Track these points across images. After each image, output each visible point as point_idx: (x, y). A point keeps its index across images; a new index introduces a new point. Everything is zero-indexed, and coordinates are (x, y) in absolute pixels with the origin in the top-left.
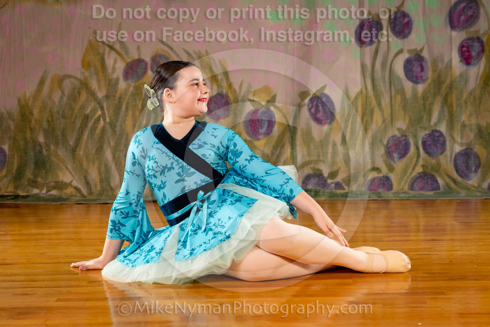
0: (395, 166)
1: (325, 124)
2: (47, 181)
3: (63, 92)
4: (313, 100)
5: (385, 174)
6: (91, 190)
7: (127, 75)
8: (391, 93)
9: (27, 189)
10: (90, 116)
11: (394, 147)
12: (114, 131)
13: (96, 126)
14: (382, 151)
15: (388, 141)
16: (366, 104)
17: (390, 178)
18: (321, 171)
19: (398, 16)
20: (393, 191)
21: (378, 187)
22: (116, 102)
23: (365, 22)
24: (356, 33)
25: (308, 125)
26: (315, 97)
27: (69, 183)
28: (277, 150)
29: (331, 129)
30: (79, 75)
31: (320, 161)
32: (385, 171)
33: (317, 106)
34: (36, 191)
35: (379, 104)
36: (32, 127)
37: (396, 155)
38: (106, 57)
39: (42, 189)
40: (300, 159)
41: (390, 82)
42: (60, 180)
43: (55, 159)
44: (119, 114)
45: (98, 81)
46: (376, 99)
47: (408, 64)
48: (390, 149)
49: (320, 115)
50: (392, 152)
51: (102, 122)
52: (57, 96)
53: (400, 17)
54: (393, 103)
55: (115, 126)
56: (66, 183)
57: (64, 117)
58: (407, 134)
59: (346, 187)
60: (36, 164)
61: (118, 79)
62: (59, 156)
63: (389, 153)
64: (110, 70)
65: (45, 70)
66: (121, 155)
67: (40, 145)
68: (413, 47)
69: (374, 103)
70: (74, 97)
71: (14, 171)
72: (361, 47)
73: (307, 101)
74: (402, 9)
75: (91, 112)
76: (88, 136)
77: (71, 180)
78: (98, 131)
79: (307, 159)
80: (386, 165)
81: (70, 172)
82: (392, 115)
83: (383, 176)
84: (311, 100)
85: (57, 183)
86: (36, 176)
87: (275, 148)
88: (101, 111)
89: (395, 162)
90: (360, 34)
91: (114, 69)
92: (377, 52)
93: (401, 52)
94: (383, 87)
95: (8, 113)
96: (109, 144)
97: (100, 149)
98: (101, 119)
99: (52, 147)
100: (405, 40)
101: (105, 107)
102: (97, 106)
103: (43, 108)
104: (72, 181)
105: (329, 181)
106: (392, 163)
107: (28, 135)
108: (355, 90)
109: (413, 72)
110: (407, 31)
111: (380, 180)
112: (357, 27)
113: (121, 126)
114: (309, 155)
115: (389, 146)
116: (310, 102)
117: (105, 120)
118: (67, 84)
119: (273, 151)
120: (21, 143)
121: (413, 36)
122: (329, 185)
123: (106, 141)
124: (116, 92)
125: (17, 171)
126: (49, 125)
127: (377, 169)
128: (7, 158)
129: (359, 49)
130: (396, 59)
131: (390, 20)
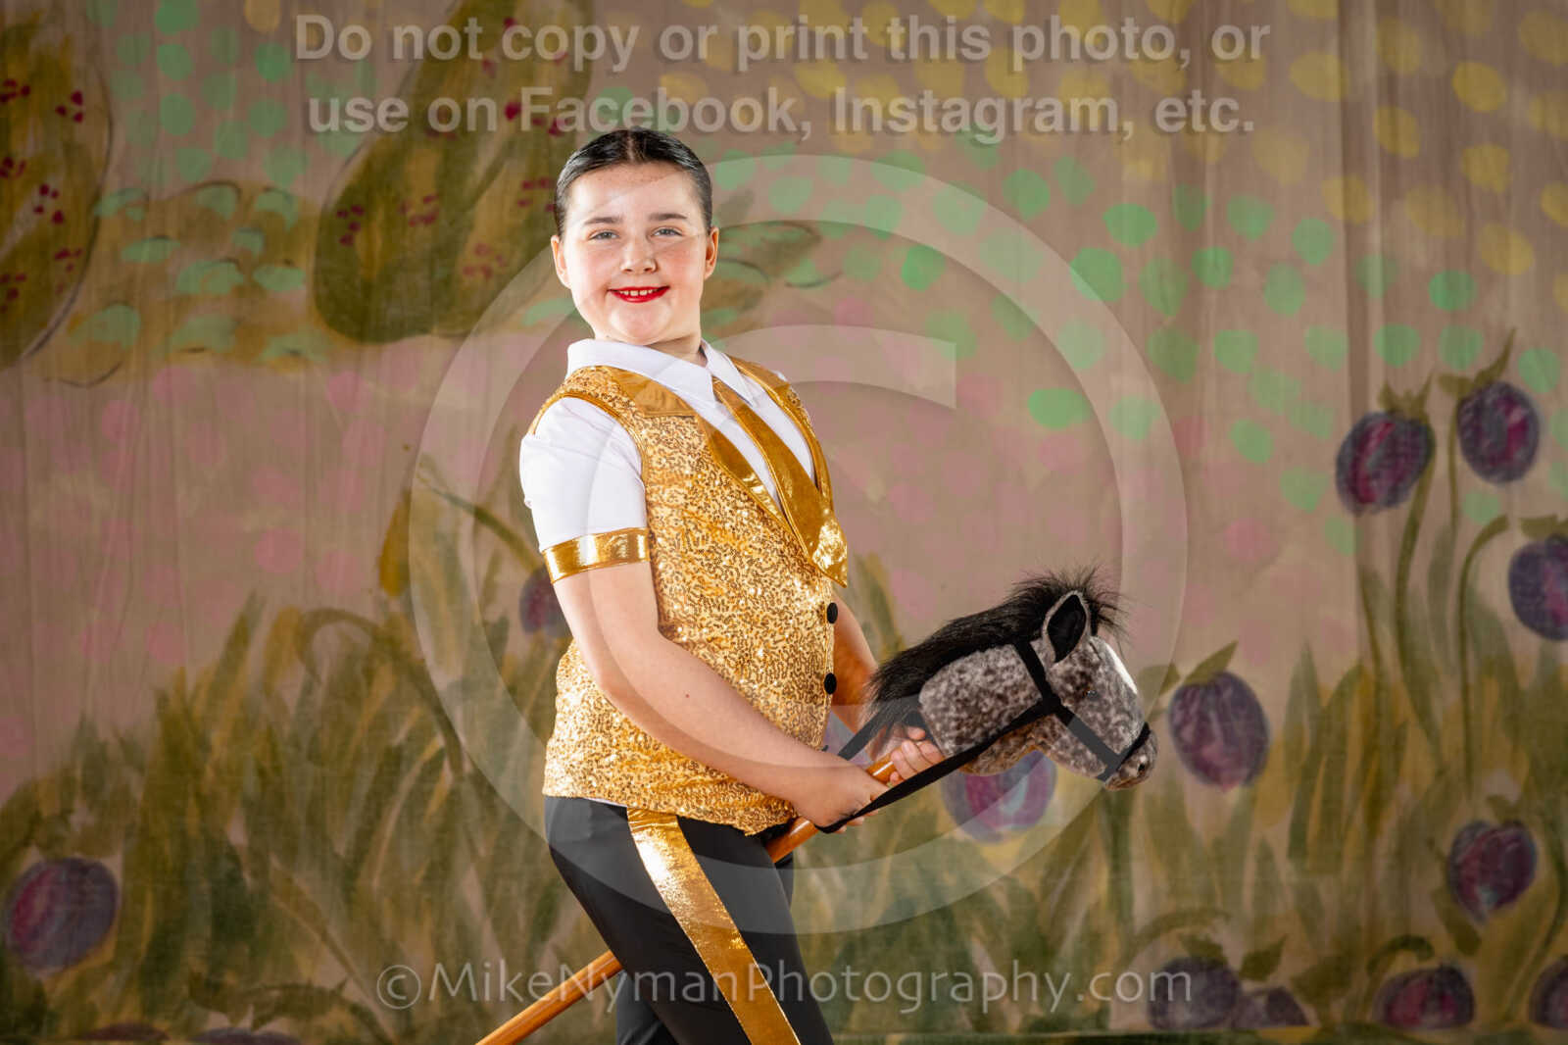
0: (1481, 931)
1: (1232, 781)
2: (257, 985)
3: (312, 671)
4: (1189, 695)
5: (1446, 962)
6: (409, 1015)
7: (535, 611)
8: (1465, 674)
9: (184, 1013)
10: (406, 753)
11: (1476, 864)
12: (489, 807)
13: (427, 787)
14: (1435, 877)
15: (1456, 843)
16: (1378, 715)
17: (1465, 974)
18: (1217, 948)
19: (1489, 401)
20: (1476, 1026)
21: (1423, 1007)
23: (1370, 424)
24: (1340, 463)
25: (1172, 786)
26: (1196, 687)
27: (333, 992)
28: (1060, 875)
29: (1251, 801)
30: (367, 611)
31: (1216, 913)
32: (1444, 947)
33: (1203, 718)
34: (216, 1019)
35: (1423, 713)
36: (205, 791)
37: (1484, 895)
39: (238, 1016)
40: (1142, 909)
41: (1462, 636)
42: (303, 981)
43: (282, 905)
46: (1412, 693)
47: (1525, 573)
48: (1464, 872)
49: (1212, 751)
50: (1471, 880)
51: (447, 775)
52: (291, 686)
53: (1496, 404)
54: (1472, 707)
55: (492, 790)
56: (321, 992)
57: (314, 756)
58: (1522, 817)
59: (1310, 1012)
60: (219, 923)
61: (503, 626)
62: (300, 893)
63: (1460, 887)
64: (476, 595)
65: (253, 596)
66: (515, 888)
67: (233, 855)
68: (1542, 510)
69: (1405, 708)
70: (351, 687)
71: (143, 947)
72: (1357, 512)
73: (1167, 699)
74: (1504, 378)
75: (409, 739)
76: (399, 823)
77: (339, 979)
78: (434, 805)
79: (1168, 906)
80: (1448, 928)
81: (334, 949)
82: (1468, 749)
83: (1441, 970)
84: (1182, 695)
85: (291, 989)
86: (217, 966)
87: (1054, 870)
88: (446, 736)
89: (1480, 918)
90: (1356, 463)
91: (489, 591)
92: (1413, 528)
93: (1498, 526)
94: (1438, 653)
95: (122, 743)
96: (473, 851)
97: (440, 871)
98: (446, 764)
99: (275, 863)
100: (1515, 485)
102: (432, 718)
103: (244, 727)
104: (341, 986)
105: (1248, 986)
106: (1472, 919)
107: (192, 822)
108: (1336, 665)
109: (1544, 597)
110: (1519, 455)
111: (1430, 981)
112: (1343, 445)
114: (1175, 891)
115: (1459, 859)
116: (1179, 702)
117: (457, 767)
118: (328, 642)
119: (1049, 880)
120: (168, 848)
121: (1542, 472)
122: (1248, 1001)
123: (464, 845)
125: (151, 947)
126: (264, 789)
127: (1418, 944)
128: (119, 901)
129: (1349, 520)
130: (1481, 552)
131: (1459, 418)
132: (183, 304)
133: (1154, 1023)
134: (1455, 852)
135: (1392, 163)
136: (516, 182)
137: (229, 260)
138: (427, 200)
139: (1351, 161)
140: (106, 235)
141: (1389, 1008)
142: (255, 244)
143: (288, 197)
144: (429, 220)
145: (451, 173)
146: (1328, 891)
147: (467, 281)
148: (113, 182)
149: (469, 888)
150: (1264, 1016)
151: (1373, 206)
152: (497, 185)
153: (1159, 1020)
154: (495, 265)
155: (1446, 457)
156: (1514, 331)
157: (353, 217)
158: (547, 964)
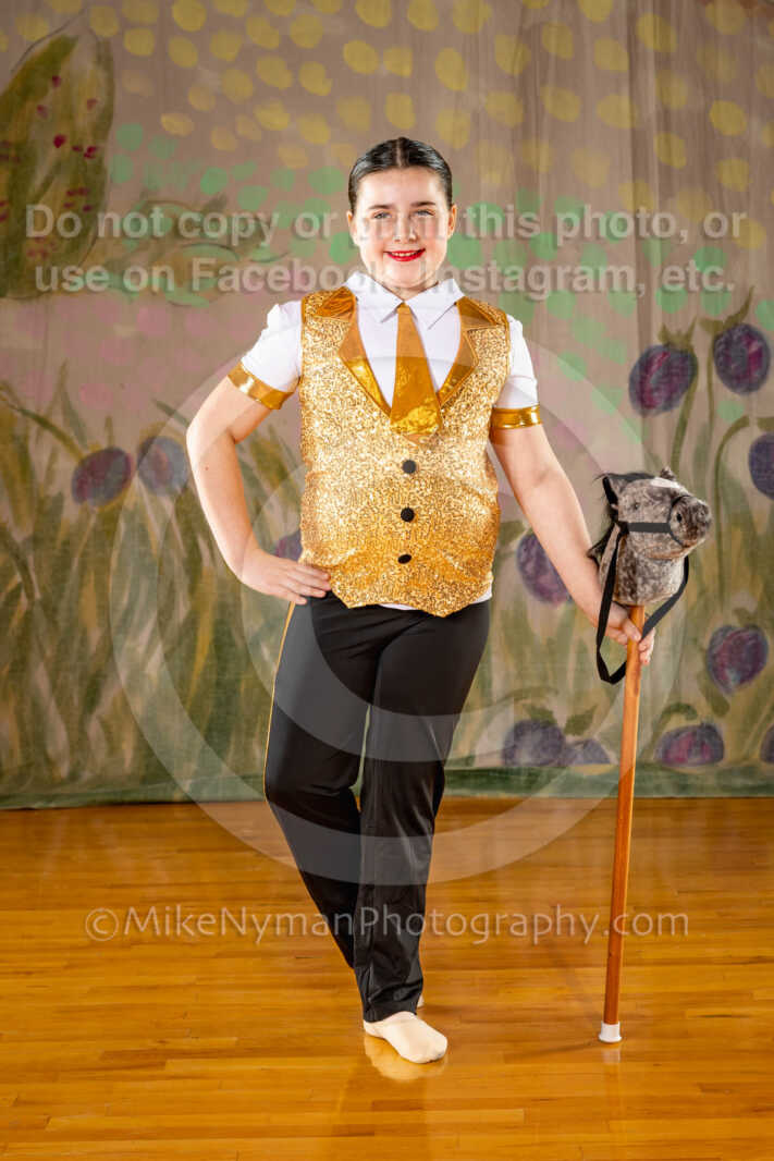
0: (728, 698)
1: (560, 599)
4: (530, 542)
5: (705, 720)
7: (81, 488)
8: (718, 525)
11: (725, 654)
12: (55, 623)
13: (10, 610)
14: (698, 664)
15: (712, 641)
17: (718, 729)
18: (551, 713)
19: (735, 338)
20: (722, 764)
21: (689, 751)
22: (57, 552)
23: (651, 355)
24: (632, 380)
25: (518, 603)
29: (574, 613)
31: (549, 689)
32: (704, 712)
33: (540, 557)
37: (731, 676)
38: (31, 445)
40: (499, 686)
41: (717, 498)
44: (64, 580)
45: (14, 502)
47: (760, 450)
48: (718, 660)
49: (545, 580)
50: (723, 665)
51: (24, 601)
53: (740, 338)
54: (724, 549)
55: (55, 610)
58: (758, 624)
59: (612, 755)
61: (59, 499)
63: (715, 670)
64: (40, 476)
66: (71, 678)
68: (772, 412)
72: (644, 415)
73: (515, 544)
74: (745, 321)
78: (15, 622)
79: (516, 685)
80: (707, 698)
82: (721, 576)
83: (702, 724)
84: (525, 542)
88: (22, 575)
89: (728, 691)
90: (643, 380)
91: (50, 473)
92: (683, 425)
93: (742, 423)
96: (42, 652)
97: (20, 667)
100: (754, 395)
101: (31, 567)
102: (14, 563)
105: (570, 739)
106: (723, 693)
109: (773, 471)
110: (756, 374)
111: (694, 734)
112: (635, 367)
113: (70, 610)
114: (521, 675)
115: (715, 652)
116: (524, 547)
117: (30, 596)
121: (773, 385)
122: (569, 749)
123: (35, 647)
124: (56, 528)
127: (685, 709)
129: (638, 419)
130: (730, 441)
131: (714, 348)
133: (504, 763)
134: (711, 648)
135: (666, 171)
136: (63, 190)
138: (2, 204)
139: (638, 170)
141: (666, 752)
145: (16, 186)
147: (30, 260)
150: (580, 757)
151: (654, 202)
152: (49, 193)
153: (509, 761)
154: (49, 250)
155: (706, 377)
156: (752, 288)
158: (94, 728)
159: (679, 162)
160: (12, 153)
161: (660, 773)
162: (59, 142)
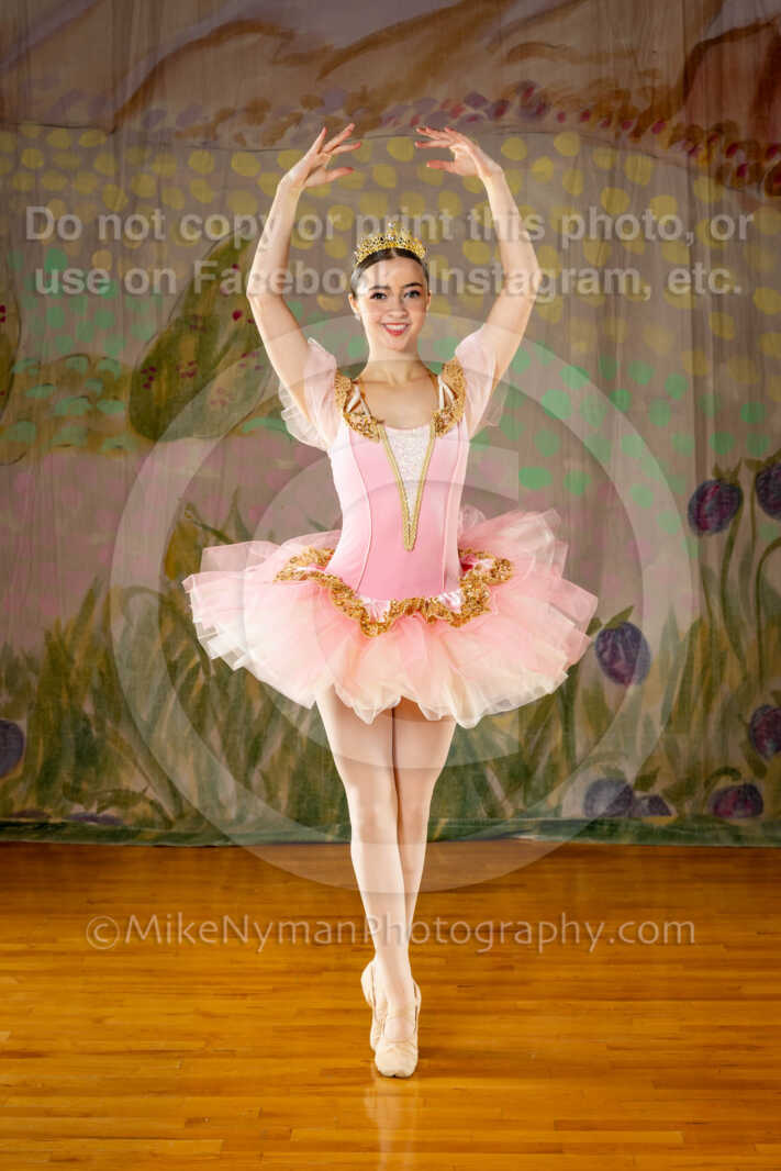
0: (766, 763)
1: (631, 682)
2: (100, 790)
3: (130, 621)
4: (607, 635)
5: (748, 782)
6: (181, 807)
9: (61, 805)
10: (179, 665)
11: (764, 728)
12: (225, 694)
13: (191, 683)
14: (743, 736)
15: (754, 716)
16: (711, 645)
17: (758, 788)
18: (622, 772)
19: (773, 474)
20: (764, 816)
21: (734, 805)
23: (707, 487)
24: (690, 507)
25: (598, 685)
26: (612, 630)
27: (140, 794)
28: (535, 733)
29: (642, 693)
31: (621, 755)
32: (747, 774)
33: (614, 647)
34: (78, 809)
35: (736, 645)
36: (71, 683)
37: (769, 745)
39: (90, 805)
40: (579, 749)
41: (758, 602)
42: (124, 788)
43: (113, 747)
46: (730, 634)
48: (758, 732)
49: (620, 665)
50: (762, 737)
51: (202, 677)
52: (118, 628)
53: (777, 475)
54: (763, 642)
55: (226, 684)
56: (134, 793)
57: (131, 667)
59: (672, 808)
60: (79, 756)
62: (122, 739)
63: (755, 740)
65: (96, 579)
66: (238, 738)
67: (86, 719)
69: (726, 641)
70: (151, 630)
71: (38, 769)
72: (699, 535)
75: (181, 657)
76: (176, 704)
77: (143, 787)
78: (195, 693)
79: (595, 750)
80: (749, 762)
81: (141, 770)
82: (761, 665)
83: (745, 786)
84: (602, 635)
85: (117, 792)
86: (78, 779)
87: (532, 729)
88: (201, 656)
89: (766, 757)
90: (699, 508)
92: (731, 544)
93: (779, 543)
94: (744, 613)
95: (27, 658)
96: (216, 717)
97: (199, 729)
98: (201, 671)
99: (109, 724)
102: (194, 647)
103: (91, 653)
104: (145, 791)
105: (638, 794)
106: (762, 758)
107: (64, 699)
108: (687, 621)
111: (739, 792)
112: (692, 500)
113: (239, 684)
114: (598, 742)
115: (756, 725)
116: (601, 639)
117: (207, 672)
118: (138, 604)
119: (530, 736)
120: (52, 715)
122: (638, 803)
123: (211, 715)
125: (43, 768)
126: (103, 684)
127: (731, 772)
128: (25, 745)
129: (695, 539)
130: (768, 558)
131: (756, 482)
132: (59, 421)
133: (587, 815)
134: (753, 723)
135: (719, 343)
137: (83, 397)
138: (191, 364)
139: (697, 341)
140: (17, 382)
141: (716, 807)
142: (98, 388)
143: (116, 363)
144: (191, 375)
145: (203, 350)
146: (683, 743)
147: (213, 408)
148: (21, 355)
149: (214, 736)
150: (647, 810)
151: (709, 367)
152: (229, 355)
153: (589, 812)
154: (227, 399)
155: (749, 505)
157: (151, 373)
158: (256, 779)
159: (728, 335)
160: (200, 324)
161: (717, 826)
162: (237, 316)
